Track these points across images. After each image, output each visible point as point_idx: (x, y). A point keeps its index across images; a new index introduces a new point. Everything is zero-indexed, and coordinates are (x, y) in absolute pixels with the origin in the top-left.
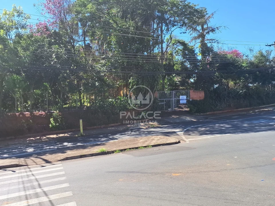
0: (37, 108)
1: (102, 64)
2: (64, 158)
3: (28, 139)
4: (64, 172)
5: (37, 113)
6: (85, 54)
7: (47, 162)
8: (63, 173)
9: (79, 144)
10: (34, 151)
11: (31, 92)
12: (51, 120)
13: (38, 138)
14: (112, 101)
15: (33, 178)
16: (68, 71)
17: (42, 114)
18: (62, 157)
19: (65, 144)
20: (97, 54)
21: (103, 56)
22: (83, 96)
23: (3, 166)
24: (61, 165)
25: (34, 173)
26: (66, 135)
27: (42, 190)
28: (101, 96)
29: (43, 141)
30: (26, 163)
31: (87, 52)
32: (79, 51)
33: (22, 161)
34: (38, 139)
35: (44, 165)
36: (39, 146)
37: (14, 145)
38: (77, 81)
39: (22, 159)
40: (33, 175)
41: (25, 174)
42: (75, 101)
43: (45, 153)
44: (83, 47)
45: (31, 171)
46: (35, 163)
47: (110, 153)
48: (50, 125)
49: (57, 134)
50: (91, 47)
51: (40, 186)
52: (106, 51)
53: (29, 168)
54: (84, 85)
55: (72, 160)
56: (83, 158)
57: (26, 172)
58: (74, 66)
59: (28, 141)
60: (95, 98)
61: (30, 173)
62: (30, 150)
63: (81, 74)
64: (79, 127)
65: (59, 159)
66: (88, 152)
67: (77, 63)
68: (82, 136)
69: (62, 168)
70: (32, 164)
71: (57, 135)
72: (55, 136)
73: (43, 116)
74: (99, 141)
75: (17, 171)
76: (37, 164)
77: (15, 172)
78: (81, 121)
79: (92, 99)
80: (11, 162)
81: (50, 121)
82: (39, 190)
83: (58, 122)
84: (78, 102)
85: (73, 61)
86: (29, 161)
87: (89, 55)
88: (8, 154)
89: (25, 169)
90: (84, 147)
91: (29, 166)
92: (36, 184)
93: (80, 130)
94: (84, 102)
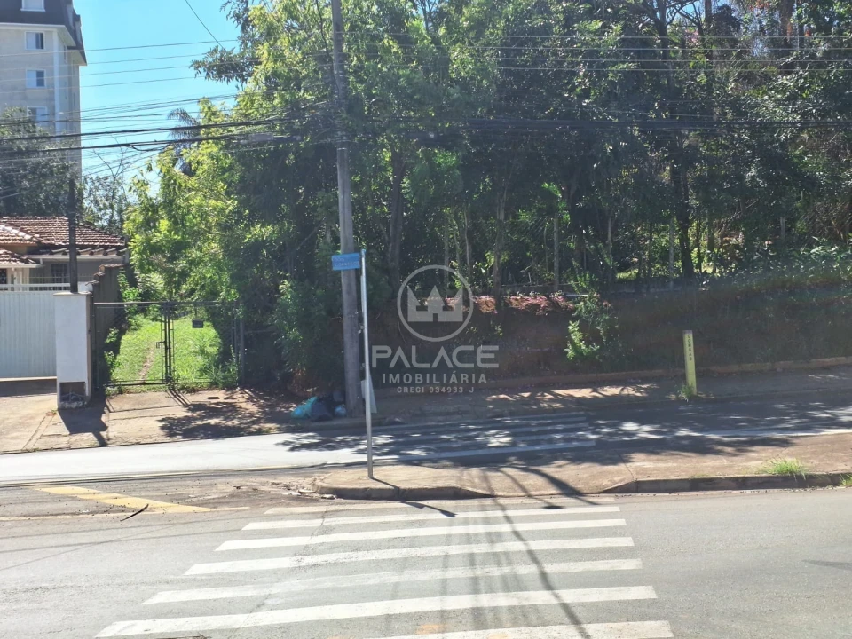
0: (521, 284)
1: (783, 92)
2: (627, 481)
3: (489, 398)
4: (630, 538)
5: (519, 300)
6: (709, 56)
7: (567, 490)
8: (626, 542)
9: (684, 432)
10: (513, 444)
11: (500, 221)
12: (571, 328)
13: (526, 395)
14: (824, 257)
15: (517, 546)
16: (636, 133)
17: (536, 306)
18: (616, 479)
19: (630, 426)
20: (759, 49)
21: (788, 54)
22: (698, 236)
23: (411, 491)
24: (616, 509)
25: (520, 527)
26: (629, 391)
27: (557, 596)
28: (776, 232)
29: (544, 411)
30: (490, 489)
31: (719, 43)
32: (683, 44)
33: (471, 478)
34: (524, 401)
35: (554, 501)
36: (528, 425)
37: (440, 418)
38: (674, 172)
39: (474, 471)
40: (517, 534)
41: (481, 529)
42: (664, 256)
43: (552, 457)
44: (699, 25)
45: (508, 519)
46: (523, 489)
47: (823, 485)
48: (570, 352)
49: (595, 385)
50: (736, 24)
51: (546, 582)
52: (802, 33)
53: (503, 508)
54: (703, 185)
55: (657, 494)
56: (700, 493)
57: (487, 521)
58: (663, 108)
59: (490, 403)
60: (748, 241)
61: (505, 528)
62: (499, 440)
63: (690, 138)
64: (683, 365)
65: (607, 483)
66: (724, 467)
67: (673, 95)
68: (692, 398)
69: (621, 522)
70: (511, 494)
71: (595, 391)
72: (586, 393)
73: (540, 312)
74: (771, 427)
75: (460, 515)
76: (530, 496)
77: (452, 515)
78: (689, 338)
79: (737, 247)
80: (436, 478)
81: (569, 334)
82: (541, 597)
83: (598, 339)
84: (676, 259)
85: (657, 87)
86: (499, 480)
87: (725, 55)
88: (427, 450)
89: (483, 508)
90: (701, 448)
91: (501, 501)
92: (527, 570)
93: (684, 377)
94: (700, 258)
